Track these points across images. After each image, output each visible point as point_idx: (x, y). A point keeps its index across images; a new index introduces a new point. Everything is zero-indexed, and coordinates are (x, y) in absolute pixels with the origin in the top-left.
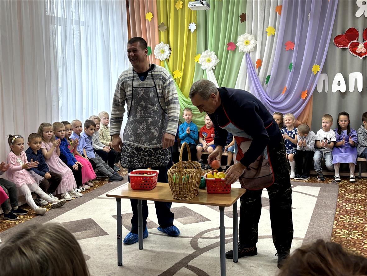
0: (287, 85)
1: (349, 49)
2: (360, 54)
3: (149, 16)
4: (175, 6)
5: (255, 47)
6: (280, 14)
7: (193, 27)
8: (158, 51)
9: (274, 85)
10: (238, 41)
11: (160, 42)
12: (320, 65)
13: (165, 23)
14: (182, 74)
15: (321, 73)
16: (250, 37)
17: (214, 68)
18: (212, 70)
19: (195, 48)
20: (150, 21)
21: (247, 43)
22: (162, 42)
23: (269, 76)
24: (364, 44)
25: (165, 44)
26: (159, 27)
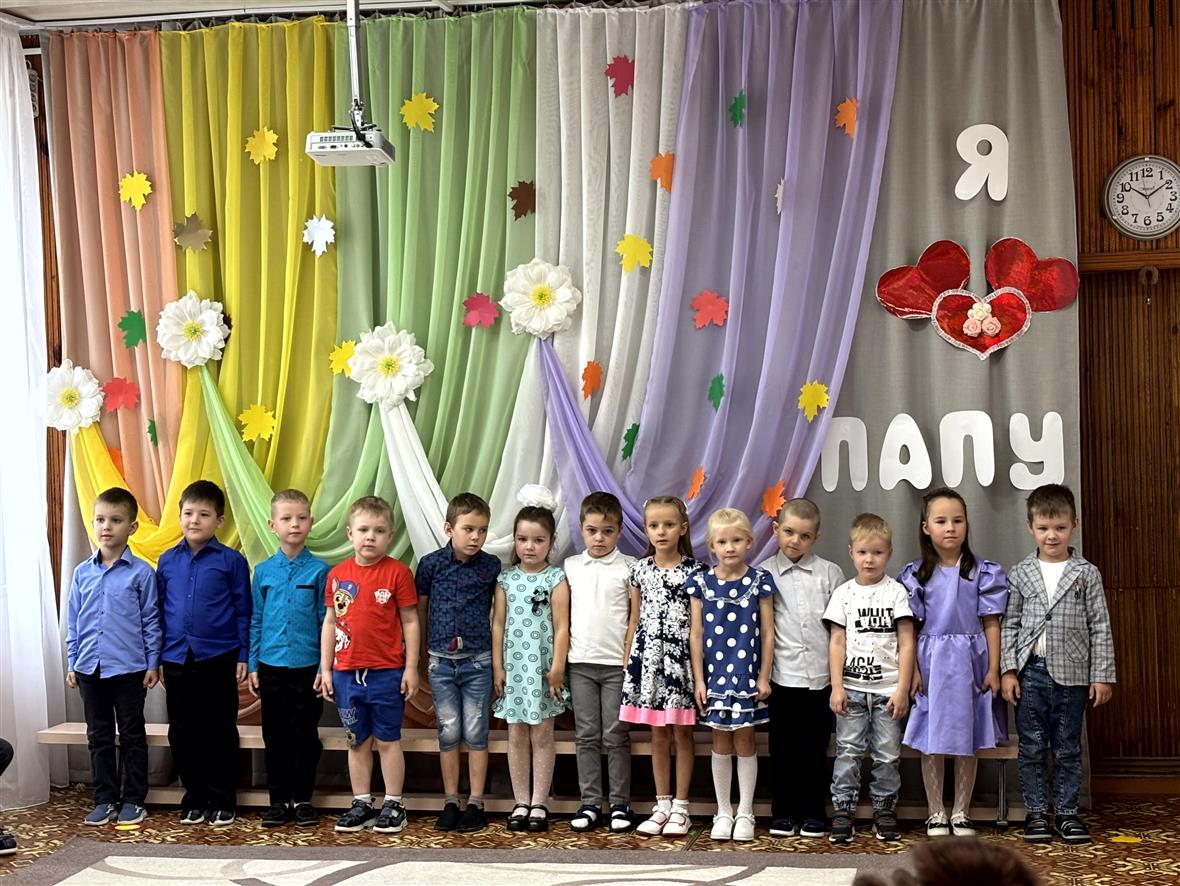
0: (705, 463)
1: (935, 323)
2: (979, 342)
3: (134, 188)
4: (244, 148)
5: (577, 315)
6: (668, 187)
7: (321, 233)
8: (175, 330)
9: (654, 463)
10: (505, 289)
11: (181, 293)
12: (828, 385)
13: (204, 217)
14: (277, 423)
15: (834, 416)
16: (553, 276)
17: (412, 397)
18: (403, 407)
19: (330, 319)
20: (138, 208)
21: (541, 296)
22: (191, 293)
23: (636, 428)
24: (991, 303)
25: (206, 302)
26: (178, 230)
